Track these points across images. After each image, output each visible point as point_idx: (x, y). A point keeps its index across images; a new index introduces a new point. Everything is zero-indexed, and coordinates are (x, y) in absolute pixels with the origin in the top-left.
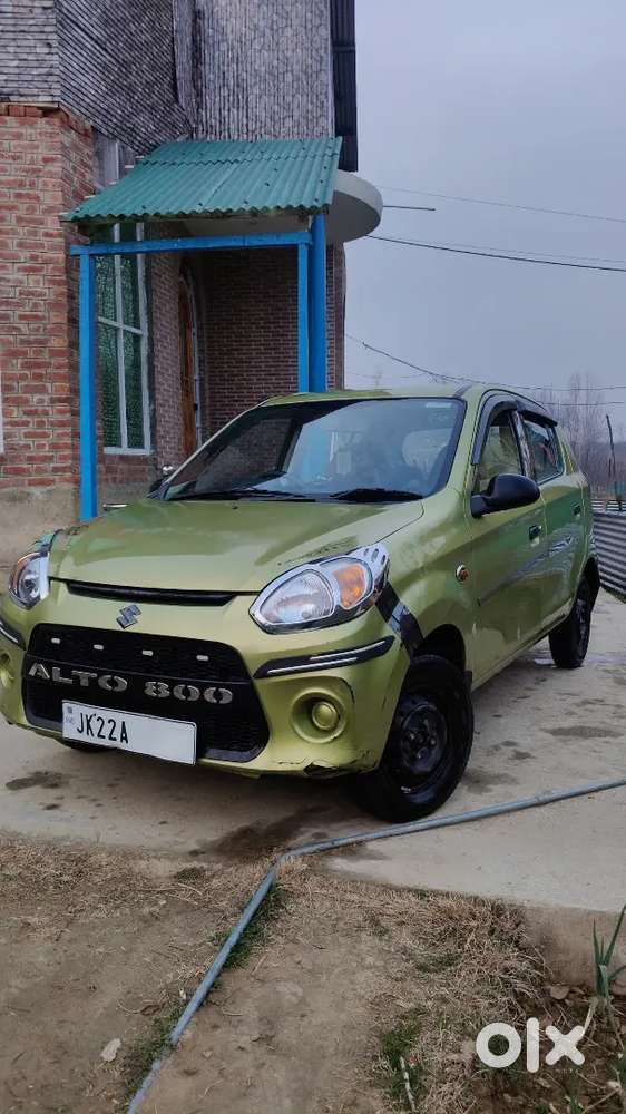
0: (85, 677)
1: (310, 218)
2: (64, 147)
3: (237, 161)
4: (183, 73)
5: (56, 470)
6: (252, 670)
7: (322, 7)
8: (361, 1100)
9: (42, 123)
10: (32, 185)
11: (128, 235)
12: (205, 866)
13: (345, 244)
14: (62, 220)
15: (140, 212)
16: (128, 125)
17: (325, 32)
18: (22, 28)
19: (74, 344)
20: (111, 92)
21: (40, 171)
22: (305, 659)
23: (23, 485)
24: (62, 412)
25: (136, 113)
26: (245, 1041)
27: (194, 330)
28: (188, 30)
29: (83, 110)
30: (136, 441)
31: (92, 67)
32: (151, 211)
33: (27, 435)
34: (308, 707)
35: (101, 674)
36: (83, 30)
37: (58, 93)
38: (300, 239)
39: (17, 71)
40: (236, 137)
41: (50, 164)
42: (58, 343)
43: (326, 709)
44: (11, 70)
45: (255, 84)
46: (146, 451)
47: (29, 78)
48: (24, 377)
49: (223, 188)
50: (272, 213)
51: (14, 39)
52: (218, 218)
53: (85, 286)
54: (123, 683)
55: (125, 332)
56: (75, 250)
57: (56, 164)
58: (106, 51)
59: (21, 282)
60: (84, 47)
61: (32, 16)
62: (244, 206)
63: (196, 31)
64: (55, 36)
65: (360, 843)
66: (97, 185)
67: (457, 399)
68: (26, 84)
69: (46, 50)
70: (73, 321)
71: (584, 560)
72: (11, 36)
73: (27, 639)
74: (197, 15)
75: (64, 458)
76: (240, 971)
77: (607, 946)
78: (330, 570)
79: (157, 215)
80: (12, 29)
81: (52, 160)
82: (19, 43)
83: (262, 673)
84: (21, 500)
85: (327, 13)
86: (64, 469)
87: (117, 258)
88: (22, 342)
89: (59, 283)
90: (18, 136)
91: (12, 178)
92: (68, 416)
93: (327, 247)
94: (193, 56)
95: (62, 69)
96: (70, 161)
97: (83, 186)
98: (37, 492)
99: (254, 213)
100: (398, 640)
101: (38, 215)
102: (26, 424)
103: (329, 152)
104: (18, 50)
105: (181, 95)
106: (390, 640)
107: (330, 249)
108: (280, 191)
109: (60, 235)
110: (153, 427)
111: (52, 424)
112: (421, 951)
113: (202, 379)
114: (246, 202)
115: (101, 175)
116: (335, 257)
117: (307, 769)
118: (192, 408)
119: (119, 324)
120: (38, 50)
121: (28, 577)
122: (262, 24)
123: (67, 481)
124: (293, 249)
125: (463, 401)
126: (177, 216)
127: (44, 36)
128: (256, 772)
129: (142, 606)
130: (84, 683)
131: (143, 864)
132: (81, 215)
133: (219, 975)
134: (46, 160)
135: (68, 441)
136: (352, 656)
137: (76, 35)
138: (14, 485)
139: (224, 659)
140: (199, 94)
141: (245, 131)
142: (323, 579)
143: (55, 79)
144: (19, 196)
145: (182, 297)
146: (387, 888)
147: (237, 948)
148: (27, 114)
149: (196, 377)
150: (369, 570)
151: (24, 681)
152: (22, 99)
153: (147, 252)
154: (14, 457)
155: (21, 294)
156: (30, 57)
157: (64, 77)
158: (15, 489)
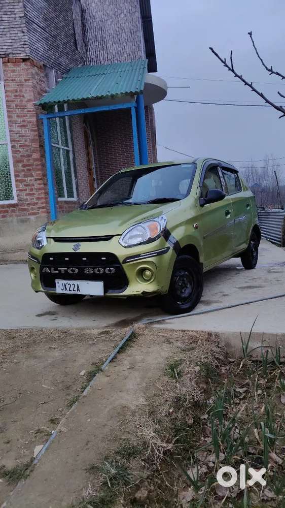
0: (63, 270)
1: (135, 96)
2: (32, 74)
3: (104, 74)
4: (79, 37)
5: (39, 208)
6: (121, 261)
7: (136, 3)
8: (161, 378)
9: (23, 64)
10: (20, 91)
11: (61, 109)
12: (110, 330)
13: (153, 105)
14: (35, 105)
15: (66, 99)
16: (58, 62)
17: (138, 14)
18: (12, 26)
19: (43, 156)
20: (50, 49)
21: (23, 85)
22: (139, 256)
23: (26, 215)
24: (40, 184)
25: (61, 56)
26: (125, 369)
27: (91, 147)
28: (79, 18)
29: (39, 58)
30: (70, 195)
31: (41, 39)
32: (71, 98)
33: (26, 195)
34: (141, 272)
35: (68, 268)
36: (36, 24)
37: (28, 52)
38: (132, 105)
39: (11, 44)
40: (103, 63)
41: (27, 82)
42: (36, 156)
43: (148, 273)
44: (9, 44)
45: (110, 39)
46: (75, 199)
47: (16, 47)
48: (23, 171)
49: (99, 87)
50: (120, 96)
51: (9, 31)
52: (97, 99)
53: (46, 132)
54: (76, 270)
55: (63, 149)
56: (41, 116)
57: (30, 81)
58: (47, 32)
59: (19, 131)
60: (37, 31)
61: (15, 21)
62: (108, 94)
63: (83, 19)
64: (25, 28)
65: (163, 320)
66: (47, 89)
67: (194, 163)
68: (15, 49)
69: (22, 34)
70: (42, 146)
71: (253, 225)
72: (7, 30)
73: (40, 260)
74: (83, 11)
75: (42, 203)
76: (123, 354)
77: (246, 342)
78: (146, 225)
79: (73, 100)
80: (8, 27)
81: (28, 80)
82: (11, 32)
83: (125, 262)
84: (26, 221)
85: (138, 6)
86: (42, 208)
87: (57, 119)
88: (22, 156)
89: (35, 131)
90: (13, 71)
91: (12, 89)
92: (42, 186)
93: (145, 107)
94: (83, 29)
95: (30, 42)
96: (36, 80)
97: (41, 90)
98: (32, 218)
99: (112, 96)
100: (171, 248)
101: (24, 103)
102: (26, 190)
103: (142, 67)
104: (11, 35)
105: (79, 47)
106: (168, 248)
107: (146, 107)
108: (122, 86)
109: (33, 111)
110: (77, 188)
111: (36, 189)
112: (183, 347)
113: (96, 168)
114: (109, 92)
115: (48, 84)
116: (149, 110)
117: (142, 293)
118: (93, 180)
119: (60, 146)
120: (19, 35)
121: (39, 239)
122: (111, 13)
123: (44, 212)
124: (129, 110)
125: (196, 164)
126: (81, 100)
127: (21, 29)
128: (124, 296)
129: (80, 243)
130: (63, 272)
131: (88, 331)
132: (43, 102)
133: (116, 355)
134: (26, 80)
135: (43, 196)
136: (155, 253)
137: (34, 27)
138: (23, 216)
139: (111, 258)
140: (86, 46)
141: (107, 60)
142: (144, 228)
143: (27, 46)
144: (16, 96)
145: (85, 133)
146: (172, 330)
147: (121, 348)
148: (16, 62)
149: (93, 167)
150: (160, 224)
151: (41, 275)
152: (14, 56)
153: (69, 115)
154: (22, 204)
155: (19, 136)
156: (16, 38)
157: (30, 44)
158: (23, 217)
